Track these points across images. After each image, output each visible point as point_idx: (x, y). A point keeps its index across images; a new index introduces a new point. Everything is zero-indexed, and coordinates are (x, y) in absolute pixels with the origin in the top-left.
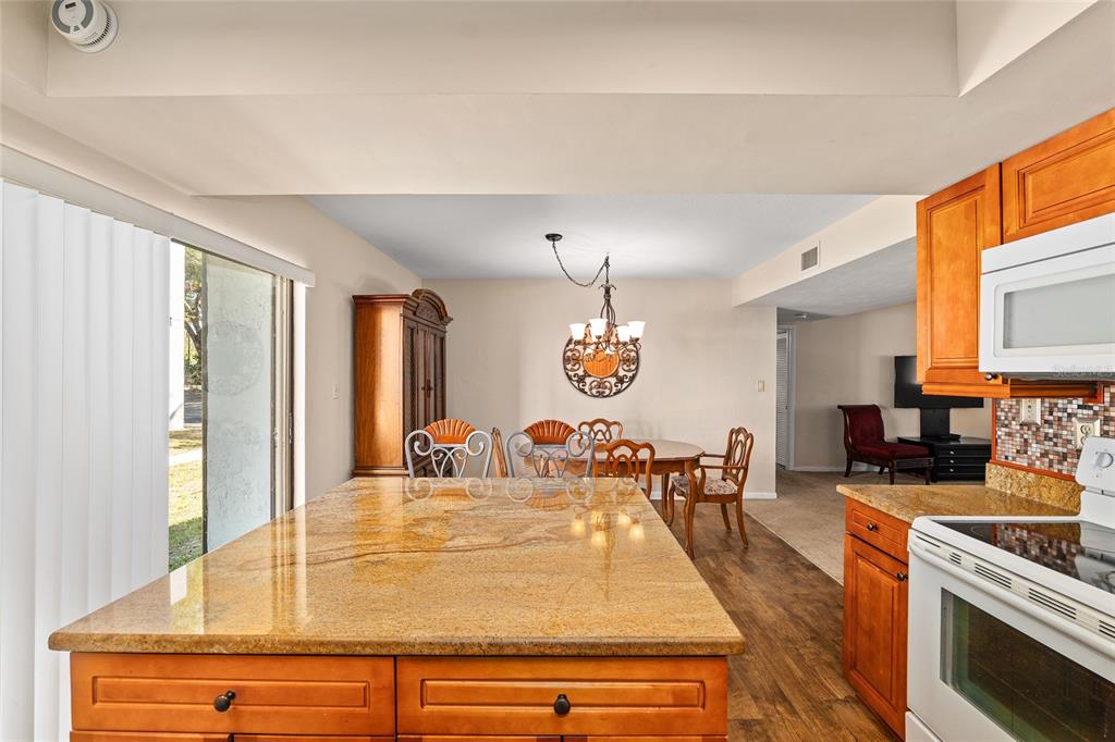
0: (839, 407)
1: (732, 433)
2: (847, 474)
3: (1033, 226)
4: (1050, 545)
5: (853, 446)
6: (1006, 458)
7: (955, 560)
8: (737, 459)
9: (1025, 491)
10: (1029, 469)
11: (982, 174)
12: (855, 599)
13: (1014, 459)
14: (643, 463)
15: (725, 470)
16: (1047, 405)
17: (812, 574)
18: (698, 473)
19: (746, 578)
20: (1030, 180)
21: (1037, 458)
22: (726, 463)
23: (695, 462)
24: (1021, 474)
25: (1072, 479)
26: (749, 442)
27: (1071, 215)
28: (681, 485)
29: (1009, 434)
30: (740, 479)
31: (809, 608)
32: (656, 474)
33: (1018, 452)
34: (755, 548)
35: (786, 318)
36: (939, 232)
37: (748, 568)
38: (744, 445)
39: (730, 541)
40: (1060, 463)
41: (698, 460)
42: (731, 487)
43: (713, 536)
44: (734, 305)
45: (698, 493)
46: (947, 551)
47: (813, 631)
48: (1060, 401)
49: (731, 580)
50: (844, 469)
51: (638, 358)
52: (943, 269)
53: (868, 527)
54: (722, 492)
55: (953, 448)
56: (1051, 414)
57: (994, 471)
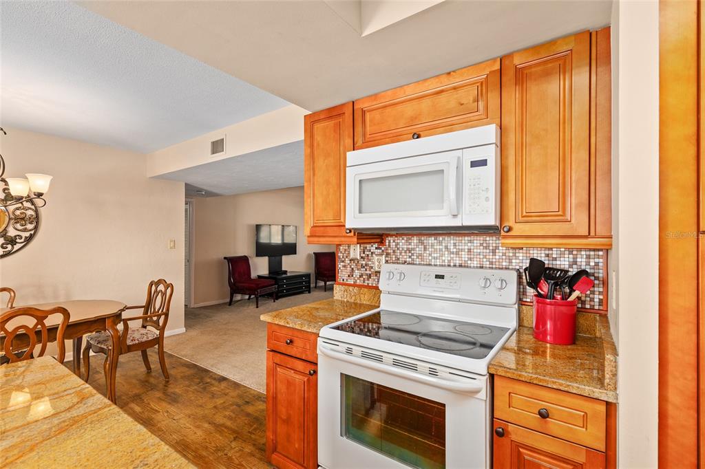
0: (225, 258)
1: (151, 284)
2: (230, 303)
3: (369, 143)
4: (364, 328)
5: (234, 284)
6: (343, 280)
7: (349, 352)
8: (157, 306)
9: (353, 298)
10: (354, 285)
11: (343, 105)
12: (275, 398)
13: (347, 280)
14: (53, 330)
15: (145, 319)
16: (362, 248)
17: (223, 385)
18: (120, 327)
19: (172, 409)
20: (368, 116)
21: (358, 279)
22: (146, 312)
23: (117, 317)
24: (351, 288)
25: (377, 288)
26: (169, 291)
27: (387, 139)
28: (99, 342)
29: (344, 266)
30: (161, 325)
31: (227, 413)
32: (69, 338)
33: (349, 276)
34: (176, 380)
35: (193, 193)
36: (318, 138)
37: (173, 399)
38: (164, 294)
39: (152, 380)
40: (368, 280)
41: (120, 315)
42: (153, 332)
43: (134, 381)
44: (149, 175)
45: (122, 346)
46: (343, 347)
47: (234, 431)
48: (368, 246)
49: (158, 417)
50: (228, 300)
51: (37, 217)
52: (321, 163)
53: (287, 343)
54: (145, 339)
55: (286, 278)
56: (364, 253)
57: (338, 289)
